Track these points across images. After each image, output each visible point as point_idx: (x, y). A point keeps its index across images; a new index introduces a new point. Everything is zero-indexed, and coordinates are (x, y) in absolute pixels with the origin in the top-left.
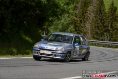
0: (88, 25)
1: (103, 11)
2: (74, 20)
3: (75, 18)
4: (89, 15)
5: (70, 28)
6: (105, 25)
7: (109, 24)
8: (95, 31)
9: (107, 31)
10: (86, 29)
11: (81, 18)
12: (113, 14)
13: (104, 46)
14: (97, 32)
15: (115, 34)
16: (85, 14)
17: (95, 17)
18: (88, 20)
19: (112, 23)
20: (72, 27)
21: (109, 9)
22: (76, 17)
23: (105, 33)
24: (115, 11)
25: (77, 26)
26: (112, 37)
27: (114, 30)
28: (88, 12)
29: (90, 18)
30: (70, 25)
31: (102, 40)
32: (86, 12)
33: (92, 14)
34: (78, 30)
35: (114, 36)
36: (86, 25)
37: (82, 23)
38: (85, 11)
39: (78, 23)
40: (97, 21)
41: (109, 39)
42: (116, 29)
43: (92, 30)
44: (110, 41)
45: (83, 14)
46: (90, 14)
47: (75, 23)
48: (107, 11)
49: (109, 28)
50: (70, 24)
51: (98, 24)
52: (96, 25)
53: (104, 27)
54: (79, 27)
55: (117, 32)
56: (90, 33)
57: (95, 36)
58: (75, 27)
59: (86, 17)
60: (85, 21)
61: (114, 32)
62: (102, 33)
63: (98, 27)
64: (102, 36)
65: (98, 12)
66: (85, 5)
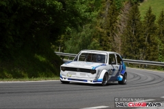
0: (118, 39)
1: (138, 20)
2: (99, 32)
3: (101, 30)
4: (119, 26)
5: (93, 42)
6: (140, 39)
7: (145, 37)
8: (127, 46)
9: (142, 46)
10: (115, 44)
11: (108, 29)
12: (150, 24)
13: (138, 67)
14: (130, 48)
15: (154, 51)
16: (113, 24)
17: (127, 27)
19: (149, 36)
20: (96, 41)
21: (145, 18)
22: (102, 28)
23: (140, 50)
24: (153, 21)
25: (103, 40)
26: (149, 55)
27: (151, 45)
28: (118, 21)
29: (121, 29)
30: (94, 39)
31: (136, 59)
32: (115, 22)
33: (123, 24)
34: (105, 45)
35: (152, 53)
36: (115, 39)
37: (109, 36)
38: (113, 21)
39: (105, 35)
40: (129, 33)
41: (145, 57)
42: (154, 44)
43: (123, 46)
44: (146, 59)
45: (111, 23)
46: (120, 24)
47: (101, 36)
48: (142, 20)
49: (145, 43)
50: (94, 37)
51: (131, 37)
52: (129, 39)
53: (139, 41)
54: (105, 41)
55: (155, 48)
56: (120, 50)
57: (127, 53)
58: (101, 41)
59: (115, 28)
60: (114, 34)
61: (152, 49)
62: (137, 49)
63: (131, 41)
64: (136, 53)
65: (130, 22)
66: (113, 13)
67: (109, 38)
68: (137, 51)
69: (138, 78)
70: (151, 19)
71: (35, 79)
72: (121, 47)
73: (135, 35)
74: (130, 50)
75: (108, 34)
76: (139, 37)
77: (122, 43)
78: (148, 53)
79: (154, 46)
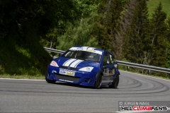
0: (119, 38)
1: (145, 18)
2: (98, 28)
3: (101, 26)
5: (91, 41)
6: (145, 39)
7: (151, 38)
8: (129, 47)
9: (147, 49)
10: (116, 43)
11: (109, 25)
12: (159, 24)
13: (141, 73)
14: (132, 50)
15: (161, 56)
16: (116, 21)
17: (131, 26)
18: (119, 30)
19: (156, 38)
20: (94, 39)
21: (154, 15)
22: (102, 23)
23: (145, 53)
24: (162, 20)
25: (102, 38)
26: (155, 60)
27: (158, 49)
28: (121, 17)
29: (124, 27)
30: (92, 36)
31: (139, 62)
32: (117, 18)
33: (126, 21)
34: (104, 45)
35: (158, 58)
36: (117, 38)
37: (110, 34)
38: (116, 16)
39: (105, 33)
40: (134, 32)
41: (149, 61)
42: (162, 47)
43: (125, 46)
44: (150, 64)
45: (113, 19)
46: (124, 21)
47: (100, 33)
48: (150, 18)
49: (151, 45)
50: (92, 34)
51: (135, 37)
52: (132, 38)
53: (144, 42)
54: (105, 40)
55: (163, 52)
56: (121, 51)
57: (129, 55)
58: (99, 39)
59: (117, 25)
60: (115, 32)
61: (159, 52)
62: (141, 52)
63: (134, 42)
64: (139, 56)
65: (136, 19)
66: (117, 7)
67: (110, 36)
68: (140, 54)
69: (138, 84)
70: (161, 18)
71: (17, 76)
72: (123, 47)
73: (140, 34)
74: (132, 52)
75: (109, 32)
76: (145, 37)
77: (124, 43)
78: (154, 57)
79: (161, 49)
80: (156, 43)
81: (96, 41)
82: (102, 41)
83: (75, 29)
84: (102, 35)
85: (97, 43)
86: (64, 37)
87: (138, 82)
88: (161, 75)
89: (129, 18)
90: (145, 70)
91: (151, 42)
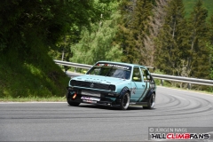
0: (150, 44)
1: (181, 16)
2: (122, 32)
3: (125, 29)
5: (114, 49)
6: (183, 44)
7: (190, 43)
8: (162, 55)
9: (185, 56)
10: (145, 51)
11: (135, 28)
12: (200, 23)
13: (179, 87)
14: (167, 59)
15: (203, 64)
16: (144, 22)
17: (164, 27)
18: (149, 34)
19: (197, 41)
20: (117, 46)
21: (192, 13)
22: (126, 26)
23: (183, 61)
24: (203, 18)
25: (127, 45)
26: (197, 70)
27: (200, 55)
28: (150, 17)
29: (155, 29)
30: (114, 43)
31: (176, 74)
32: (146, 18)
33: (157, 22)
34: (130, 53)
35: (200, 67)
36: (146, 44)
37: (137, 39)
38: (143, 16)
39: (130, 38)
40: (167, 35)
41: (189, 72)
42: (204, 52)
43: (157, 54)
44: (191, 75)
45: (141, 20)
46: (154, 22)
47: (125, 39)
48: (188, 16)
49: (190, 51)
50: (114, 40)
51: (169, 41)
52: (166, 44)
53: (181, 48)
54: (131, 47)
55: (205, 60)
56: (152, 60)
57: (163, 65)
58: (124, 46)
59: (146, 27)
60: (144, 36)
61: (200, 60)
62: (177, 60)
63: (169, 48)
64: (176, 66)
65: (169, 18)
66: (144, 4)
67: (137, 42)
68: (177, 63)
69: (176, 102)
70: (201, 15)
71: (22, 99)
72: (154, 56)
73: (175, 38)
74: (167, 61)
75: (136, 36)
76: (181, 41)
77: (156, 51)
78: (194, 66)
79: (203, 56)
80: (196, 48)
81: (120, 49)
82: (128, 49)
83: (92, 35)
84: (127, 41)
85: (121, 52)
86: (79, 45)
87: (176, 99)
88: (205, 88)
89: (160, 18)
90: (184, 83)
91: (190, 48)
